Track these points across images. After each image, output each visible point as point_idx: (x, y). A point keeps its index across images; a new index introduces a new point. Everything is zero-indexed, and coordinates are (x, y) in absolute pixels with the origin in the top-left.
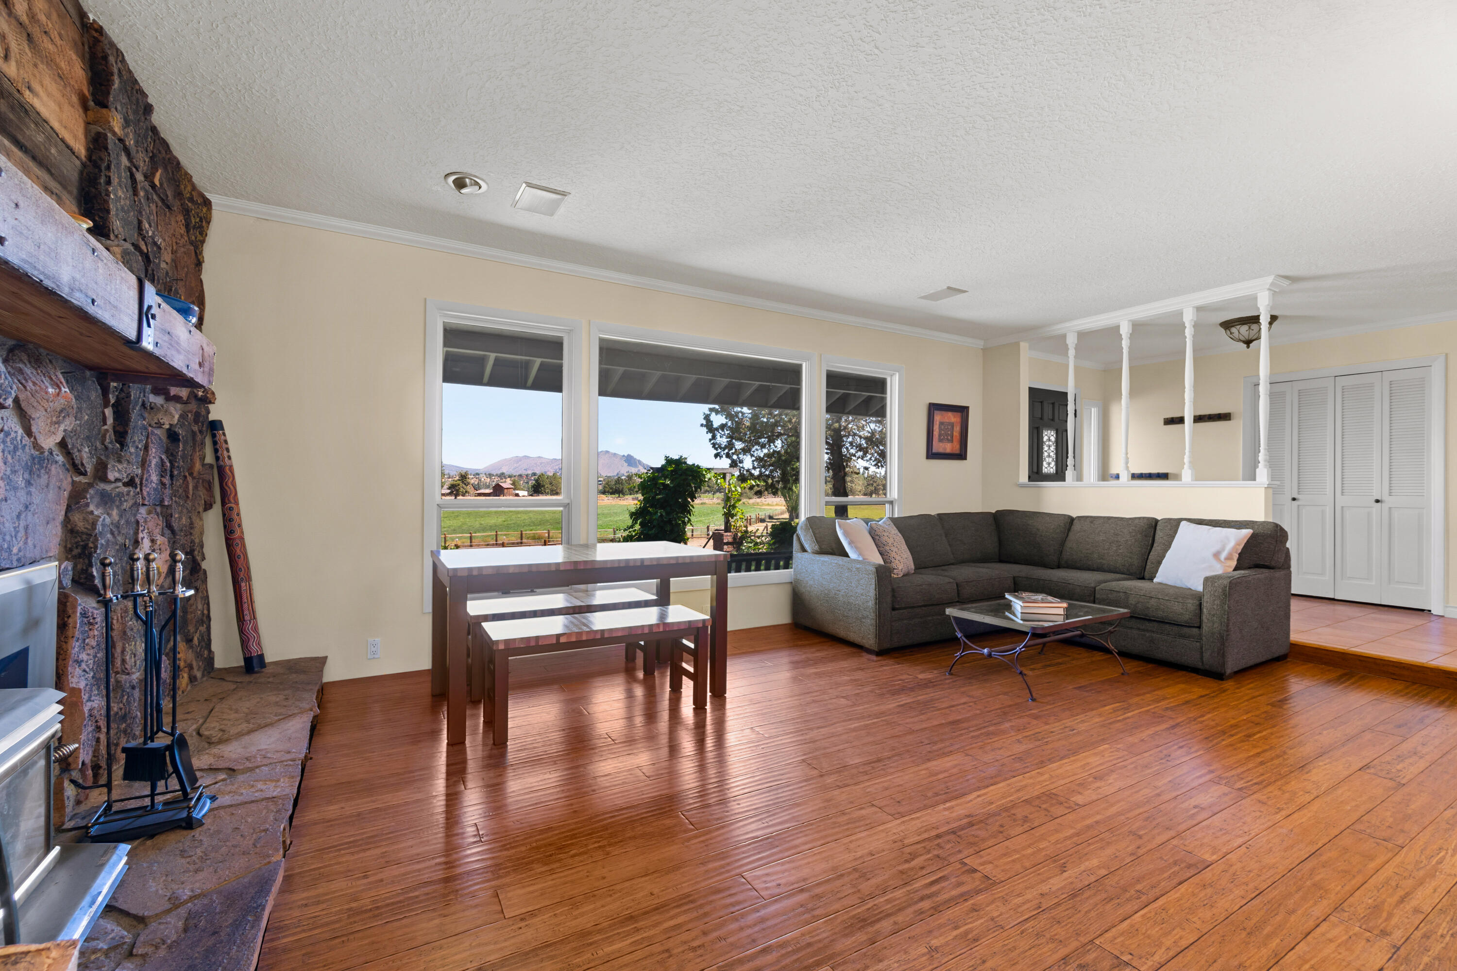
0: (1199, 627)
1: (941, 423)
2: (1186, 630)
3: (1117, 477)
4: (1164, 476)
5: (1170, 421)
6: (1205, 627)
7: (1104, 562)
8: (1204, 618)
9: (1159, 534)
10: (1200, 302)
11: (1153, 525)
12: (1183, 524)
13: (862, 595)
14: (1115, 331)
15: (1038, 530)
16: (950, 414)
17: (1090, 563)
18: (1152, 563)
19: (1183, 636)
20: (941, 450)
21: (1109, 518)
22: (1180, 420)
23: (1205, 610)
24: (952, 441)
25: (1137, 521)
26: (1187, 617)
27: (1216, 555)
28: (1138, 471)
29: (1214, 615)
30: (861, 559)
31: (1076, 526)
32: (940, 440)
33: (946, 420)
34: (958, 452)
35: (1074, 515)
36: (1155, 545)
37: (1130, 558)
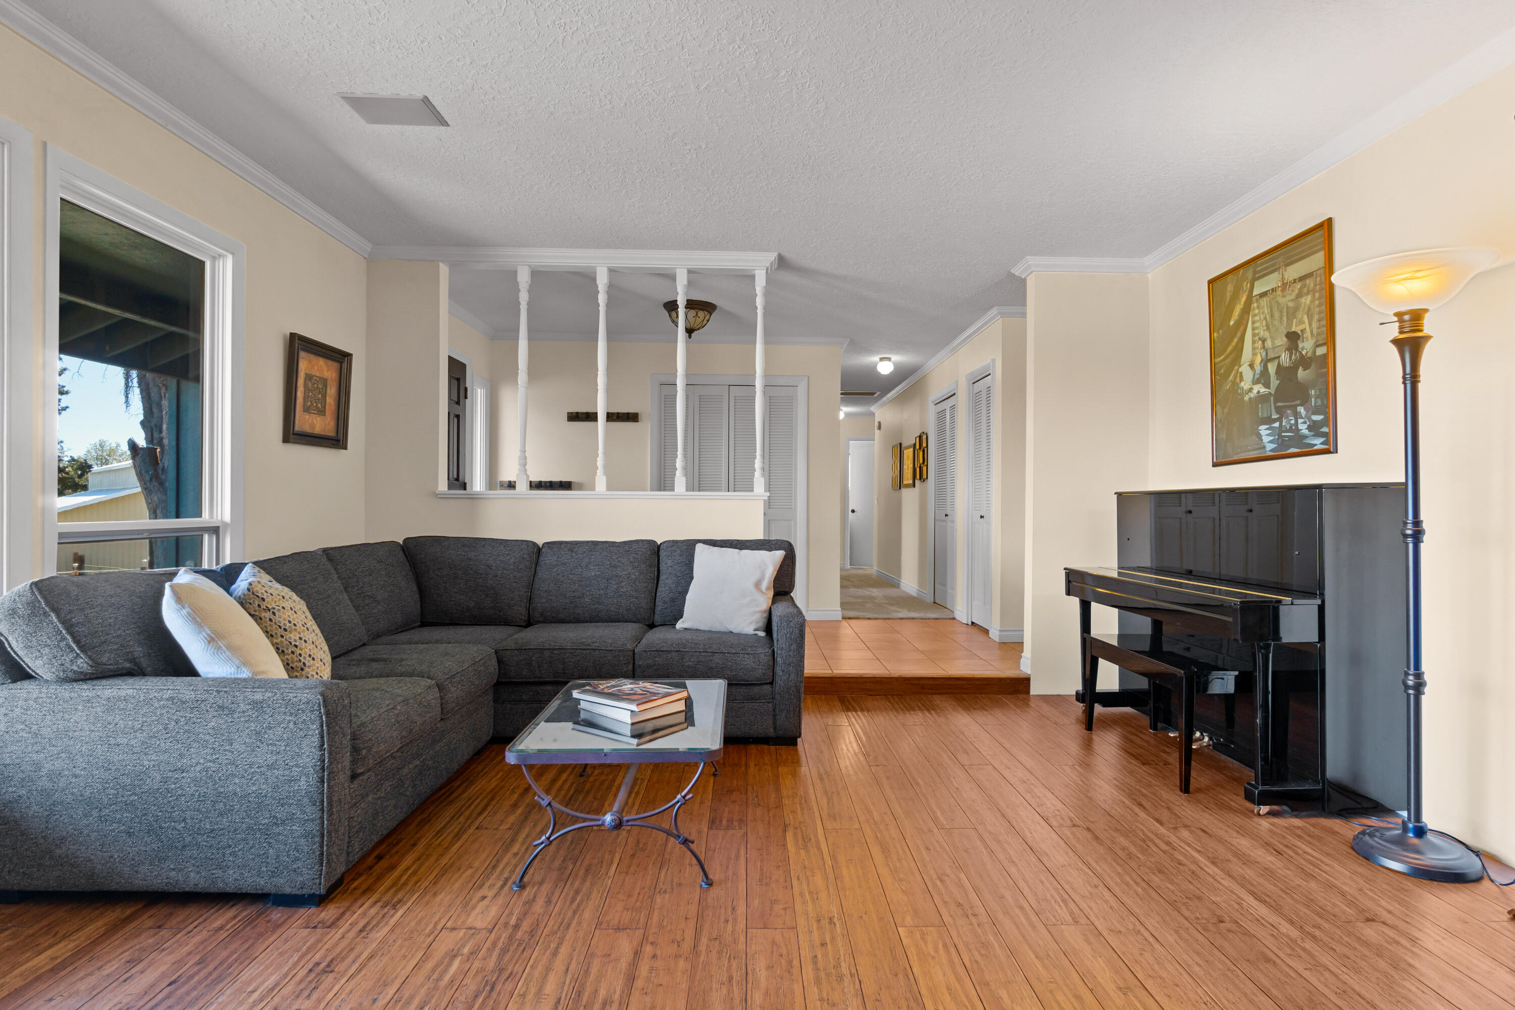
0: (771, 683)
1: (309, 377)
2: (756, 690)
3: (511, 485)
4: (565, 486)
5: (574, 417)
6: (780, 682)
7: (601, 607)
8: (778, 670)
9: (666, 563)
10: (694, 265)
11: (654, 550)
12: (699, 547)
13: (271, 767)
14: (589, 278)
15: (489, 567)
16: (321, 362)
17: (579, 611)
18: (665, 602)
19: (752, 699)
20: (307, 429)
21: (595, 543)
22: (591, 417)
23: (779, 660)
24: (322, 412)
25: (635, 546)
26: (759, 673)
27: (758, 585)
28: (535, 478)
29: (789, 665)
30: (245, 674)
31: (548, 559)
32: (307, 410)
33: (315, 372)
34: (332, 434)
35: (540, 542)
36: (662, 578)
37: (636, 598)
